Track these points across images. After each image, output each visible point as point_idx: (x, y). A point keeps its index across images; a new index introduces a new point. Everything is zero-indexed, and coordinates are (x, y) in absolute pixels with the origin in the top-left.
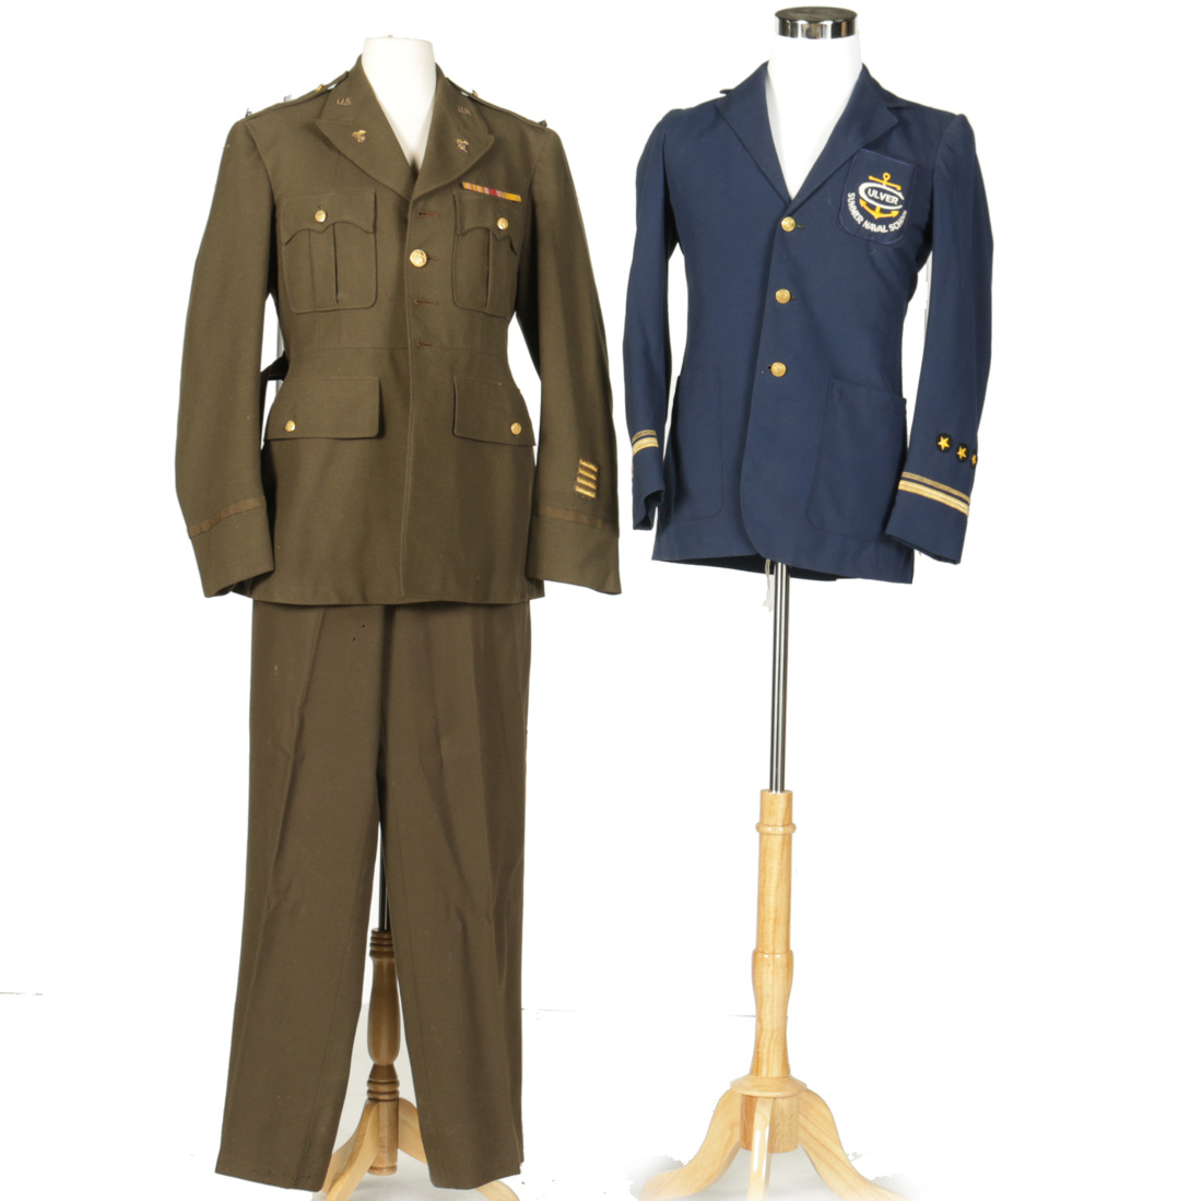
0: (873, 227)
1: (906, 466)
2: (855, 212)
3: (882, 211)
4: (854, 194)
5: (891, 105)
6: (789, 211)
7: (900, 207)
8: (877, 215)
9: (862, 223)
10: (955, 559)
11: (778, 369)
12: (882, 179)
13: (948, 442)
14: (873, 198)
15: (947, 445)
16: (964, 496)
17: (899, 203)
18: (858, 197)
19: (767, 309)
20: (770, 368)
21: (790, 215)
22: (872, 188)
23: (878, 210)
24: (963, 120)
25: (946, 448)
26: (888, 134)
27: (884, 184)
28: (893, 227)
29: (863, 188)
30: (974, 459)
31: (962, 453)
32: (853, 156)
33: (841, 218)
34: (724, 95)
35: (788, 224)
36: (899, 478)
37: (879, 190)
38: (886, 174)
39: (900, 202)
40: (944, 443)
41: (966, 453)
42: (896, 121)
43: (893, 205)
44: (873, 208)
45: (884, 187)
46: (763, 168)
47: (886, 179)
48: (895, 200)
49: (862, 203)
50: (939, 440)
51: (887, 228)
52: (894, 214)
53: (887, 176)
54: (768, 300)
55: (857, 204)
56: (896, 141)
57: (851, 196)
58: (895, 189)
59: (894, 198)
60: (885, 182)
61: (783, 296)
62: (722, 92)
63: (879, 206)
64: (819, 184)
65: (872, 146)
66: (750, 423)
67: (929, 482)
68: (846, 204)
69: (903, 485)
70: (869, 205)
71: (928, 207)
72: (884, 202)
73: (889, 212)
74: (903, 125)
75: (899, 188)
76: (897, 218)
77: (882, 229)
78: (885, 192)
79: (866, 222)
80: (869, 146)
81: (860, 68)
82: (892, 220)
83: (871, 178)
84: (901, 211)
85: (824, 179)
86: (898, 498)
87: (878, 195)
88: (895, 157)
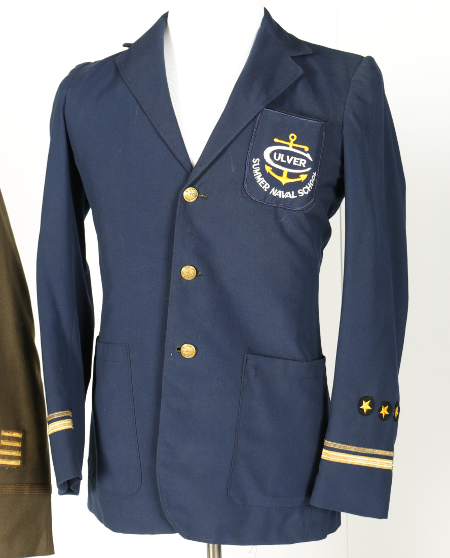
0: (281, 194)
1: (328, 434)
2: (260, 180)
3: (290, 175)
4: (258, 159)
5: (295, 54)
6: (190, 181)
7: (309, 169)
8: (284, 180)
9: (269, 190)
10: (382, 513)
11: (188, 350)
12: (289, 141)
13: (370, 405)
14: (279, 163)
15: (369, 408)
16: (388, 453)
17: (307, 166)
18: (263, 163)
19: (173, 288)
20: (179, 349)
21: (191, 185)
22: (278, 152)
23: (285, 174)
24: (370, 61)
25: (368, 411)
26: (293, 87)
27: (291, 146)
28: (302, 192)
29: (267, 153)
30: (397, 412)
31: (384, 411)
32: (256, 117)
33: (246, 185)
34: (127, 48)
35: (190, 194)
36: (321, 447)
37: (286, 153)
38: (292, 135)
39: (309, 164)
40: (366, 406)
41: (388, 410)
42: (301, 71)
43: (301, 168)
44: (280, 173)
45: (291, 149)
46: (161, 134)
47: (292, 140)
48: (303, 162)
49: (268, 169)
50: (362, 404)
51: (296, 194)
52: (303, 178)
53: (293, 137)
54: (173, 278)
55: (263, 171)
56: (303, 97)
57: (256, 161)
58: (303, 150)
59: (302, 160)
60: (291, 144)
61: (188, 272)
62: (125, 45)
63: (286, 170)
64: (220, 151)
65: (274, 105)
66: (162, 407)
67: (352, 449)
68: (251, 170)
69: (326, 455)
70: (275, 170)
71: (339, 163)
72: (291, 166)
73: (297, 176)
74: (309, 74)
75: (307, 149)
76: (306, 182)
77: (291, 195)
78: (292, 154)
79: (273, 190)
80: (272, 105)
81: (262, 14)
82: (301, 185)
83: (276, 140)
84: (310, 174)
85: (225, 145)
86: (321, 467)
87: (285, 158)
88: (302, 114)
